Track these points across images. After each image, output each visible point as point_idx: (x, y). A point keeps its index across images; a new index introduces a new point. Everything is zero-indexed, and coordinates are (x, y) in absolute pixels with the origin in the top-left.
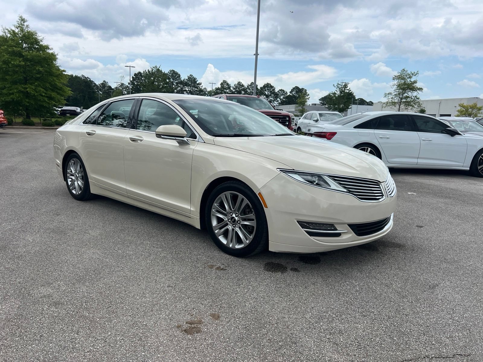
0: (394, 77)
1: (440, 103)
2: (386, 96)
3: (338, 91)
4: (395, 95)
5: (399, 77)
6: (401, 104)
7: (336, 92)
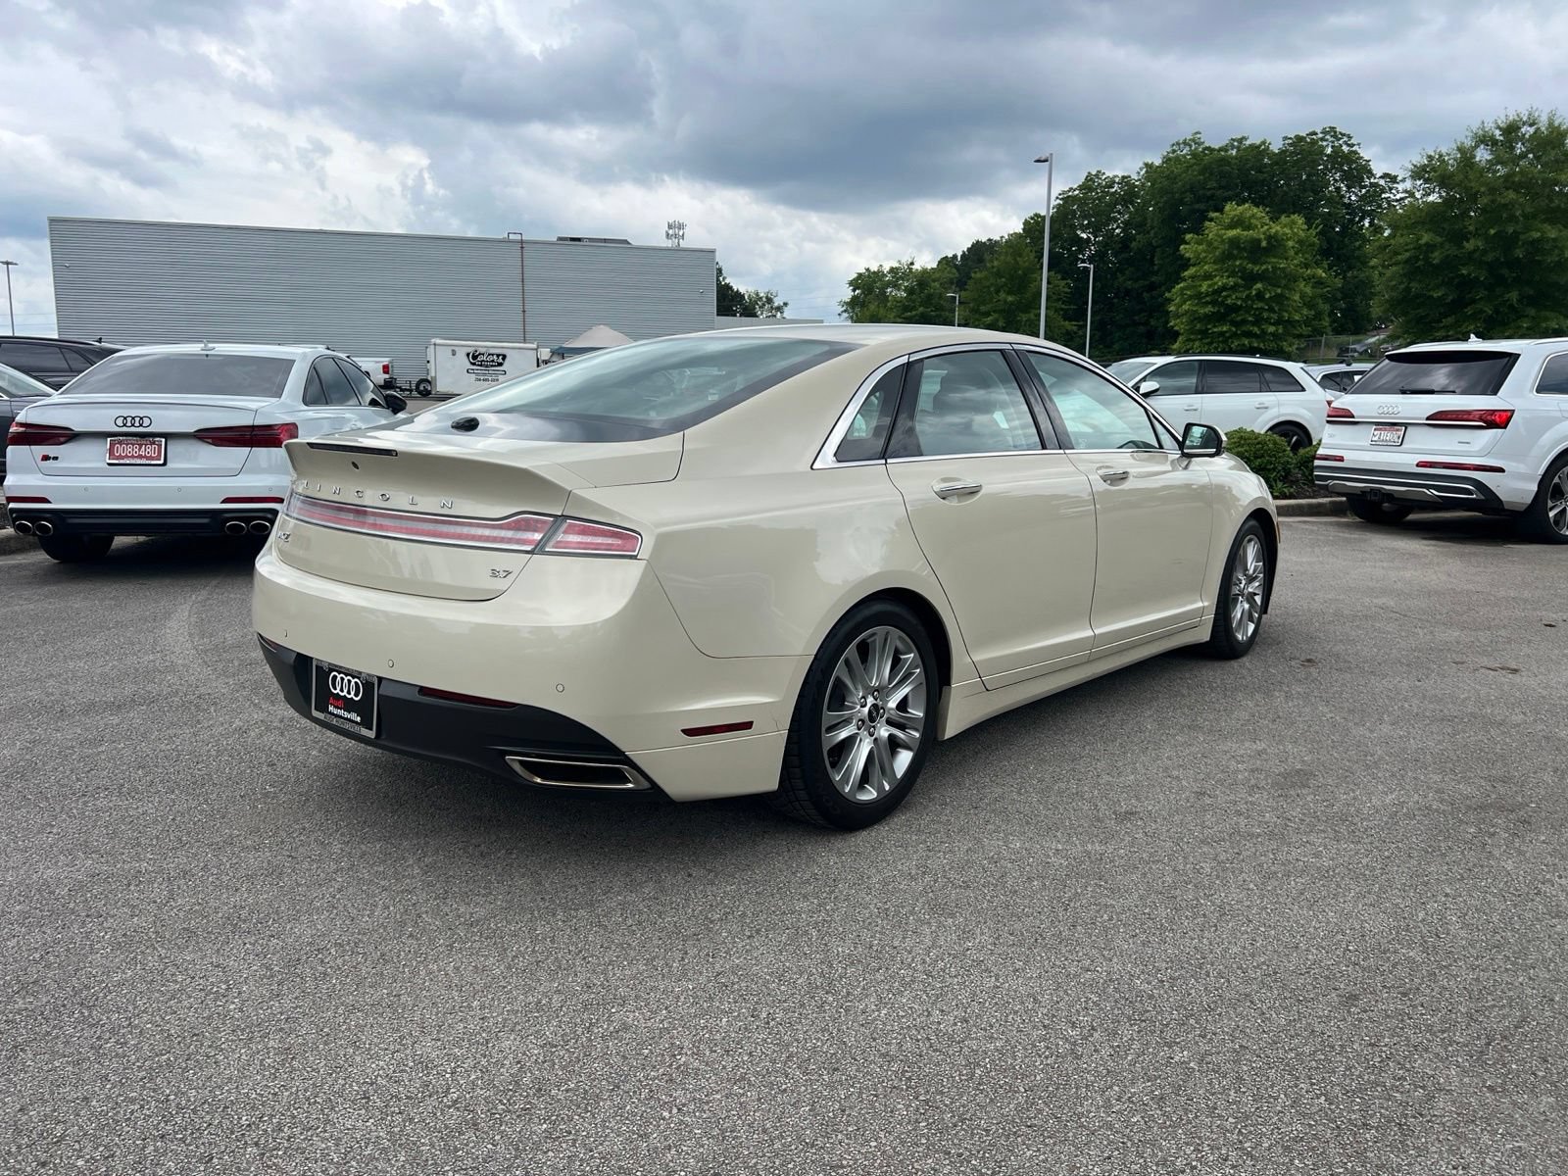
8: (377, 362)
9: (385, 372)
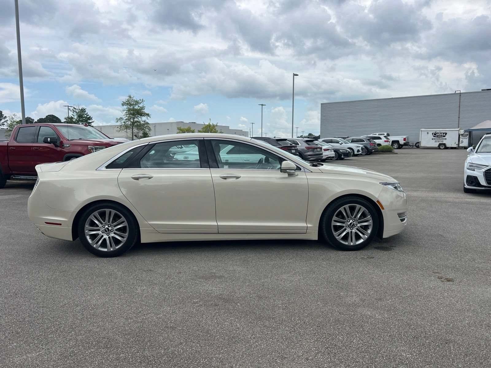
0: (123, 103)
1: (155, 126)
2: (118, 121)
3: (75, 116)
4: (126, 119)
5: (127, 103)
6: (134, 128)
7: (73, 116)
8: (402, 137)
9: (404, 140)
